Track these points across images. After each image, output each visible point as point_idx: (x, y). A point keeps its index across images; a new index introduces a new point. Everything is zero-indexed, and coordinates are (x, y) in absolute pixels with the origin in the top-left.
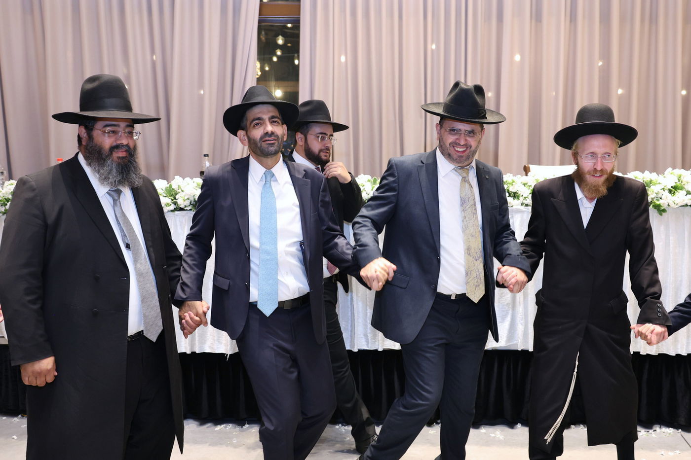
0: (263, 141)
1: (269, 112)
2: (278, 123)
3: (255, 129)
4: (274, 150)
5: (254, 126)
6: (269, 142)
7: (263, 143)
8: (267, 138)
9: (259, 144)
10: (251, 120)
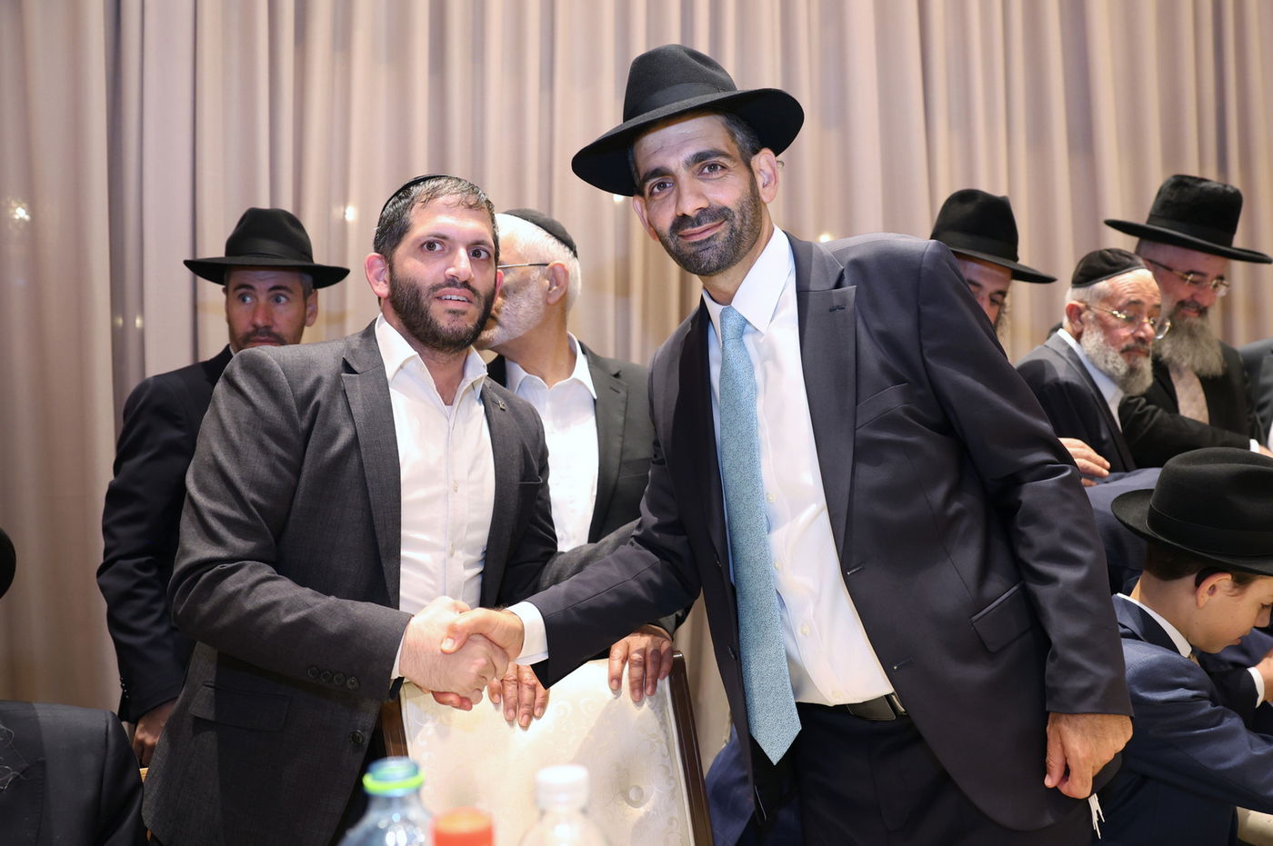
0: (682, 236)
1: (685, 141)
2: (724, 168)
3: (655, 201)
4: (715, 261)
5: (652, 194)
6: (696, 239)
7: (680, 239)
8: (689, 230)
9: (672, 244)
10: (642, 175)
